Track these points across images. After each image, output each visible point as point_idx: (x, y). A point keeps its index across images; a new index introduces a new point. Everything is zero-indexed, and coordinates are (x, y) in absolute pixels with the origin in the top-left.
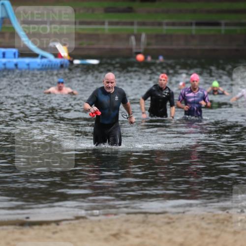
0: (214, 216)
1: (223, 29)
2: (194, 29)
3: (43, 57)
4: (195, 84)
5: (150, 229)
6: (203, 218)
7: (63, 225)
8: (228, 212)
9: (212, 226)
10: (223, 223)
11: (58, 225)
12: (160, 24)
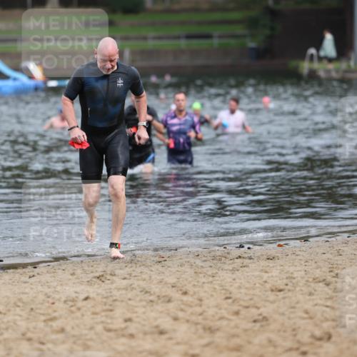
0: (210, 252)
1: (216, 42)
2: (183, 43)
3: (15, 79)
4: (180, 104)
5: (139, 270)
6: (198, 256)
7: (41, 268)
8: (225, 248)
9: (208, 264)
10: (220, 260)
11: (35, 268)
12: (145, 38)
